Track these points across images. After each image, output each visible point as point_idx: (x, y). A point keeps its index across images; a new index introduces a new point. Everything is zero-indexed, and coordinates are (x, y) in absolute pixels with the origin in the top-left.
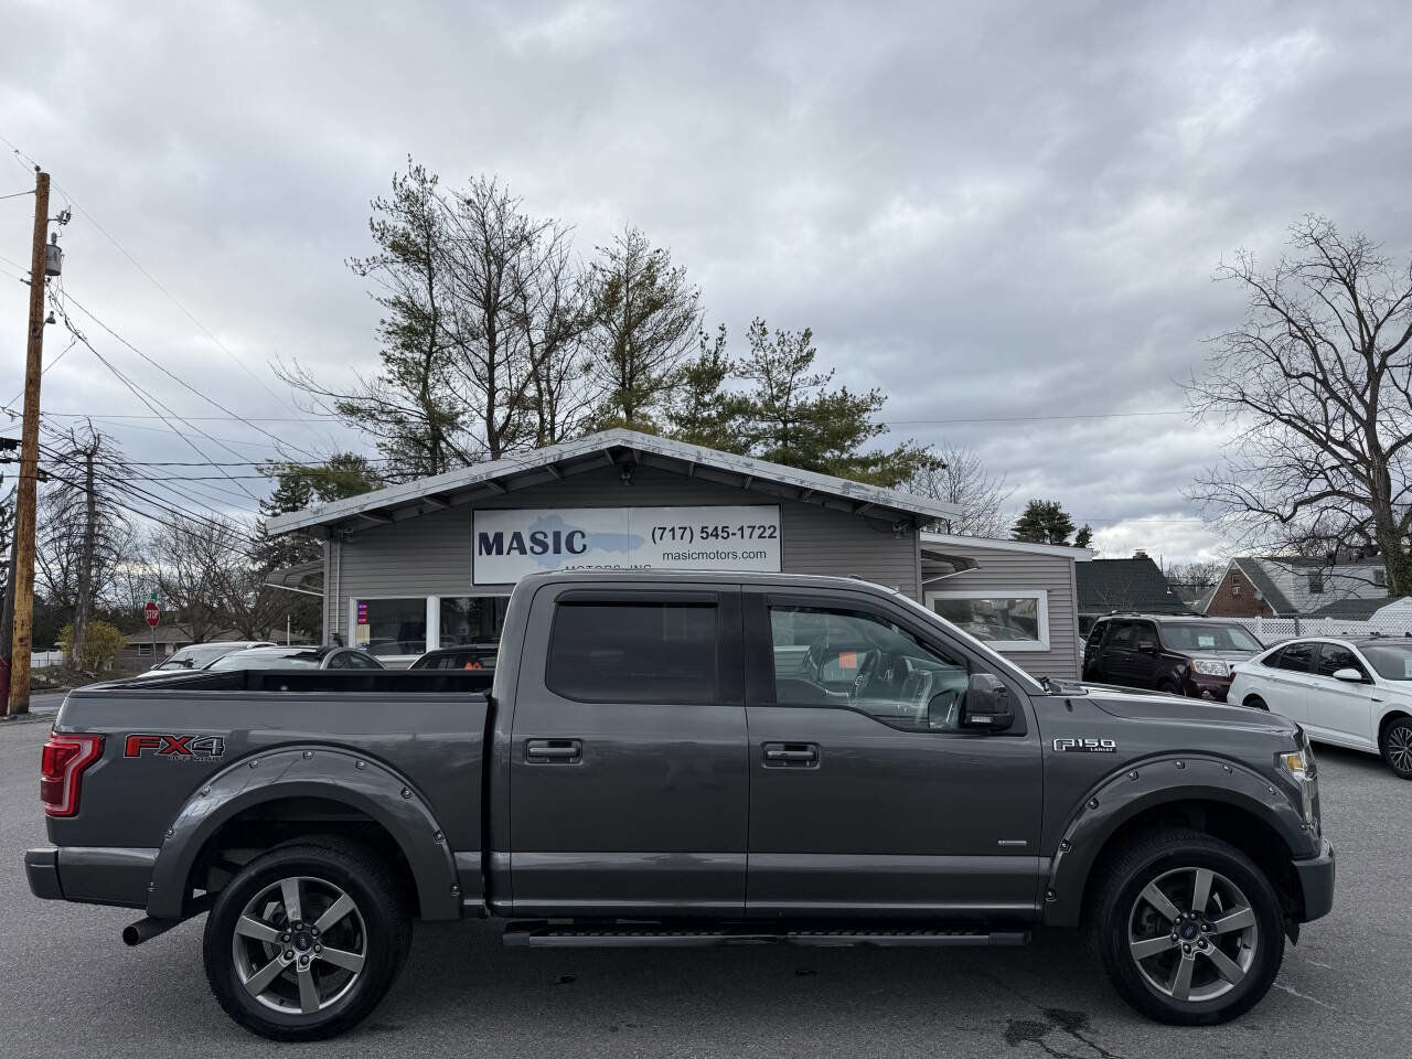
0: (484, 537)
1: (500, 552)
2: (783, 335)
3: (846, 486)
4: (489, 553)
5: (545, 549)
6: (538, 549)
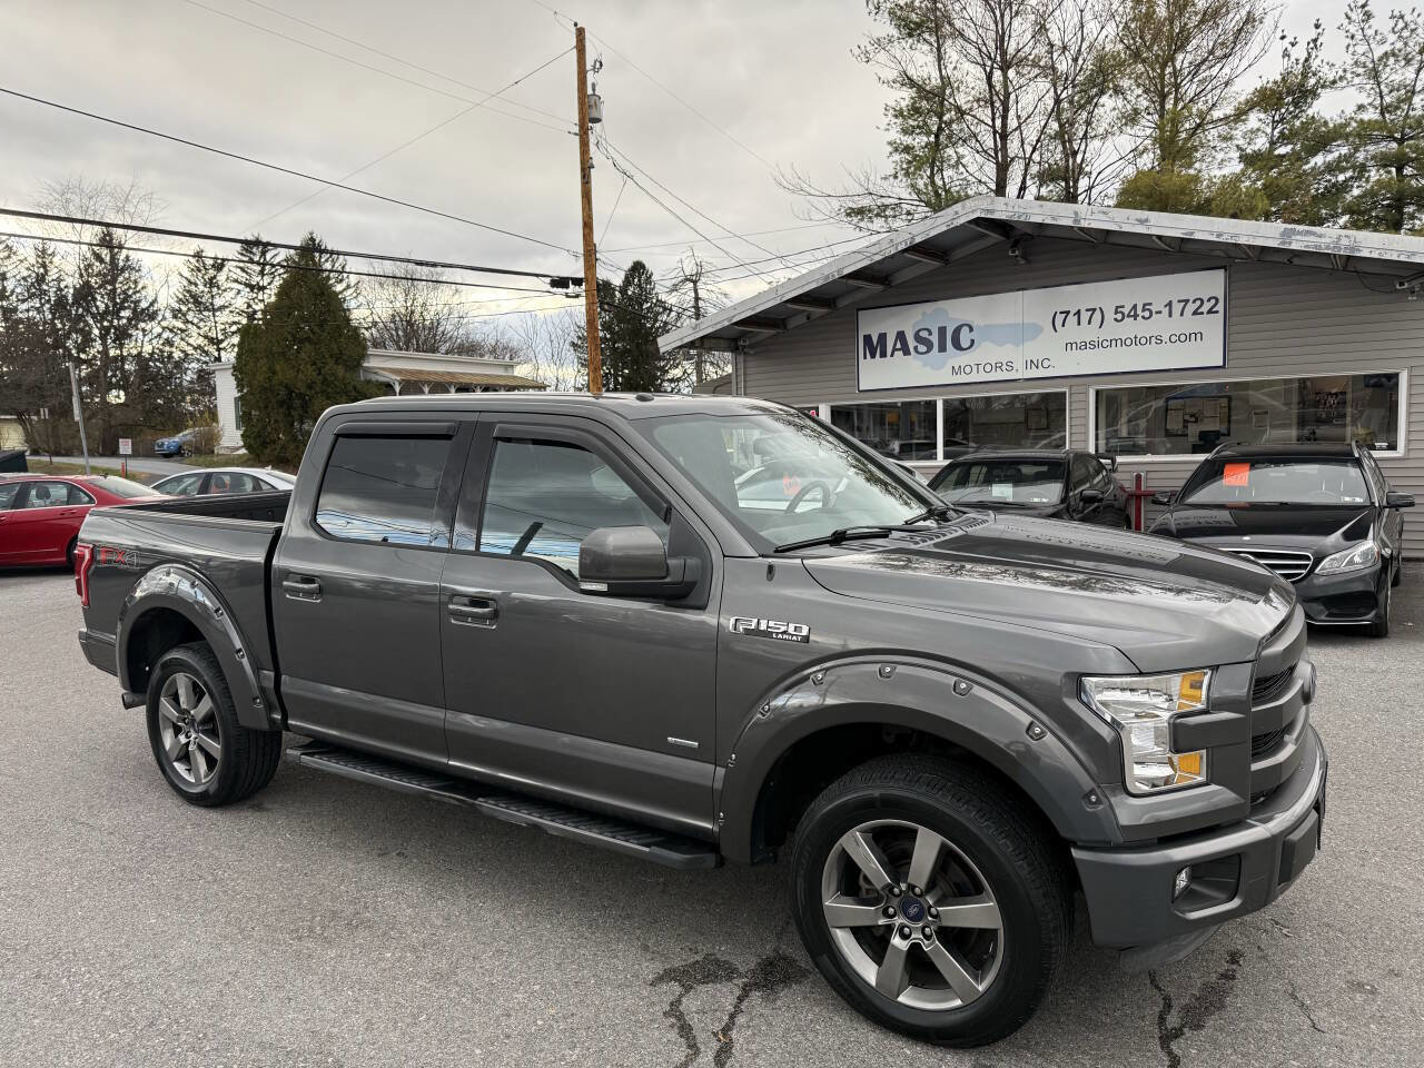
0: (868, 339)
1: (883, 355)
2: (1402, 17)
3: (1286, 233)
4: (873, 356)
5: (930, 346)
6: (922, 348)
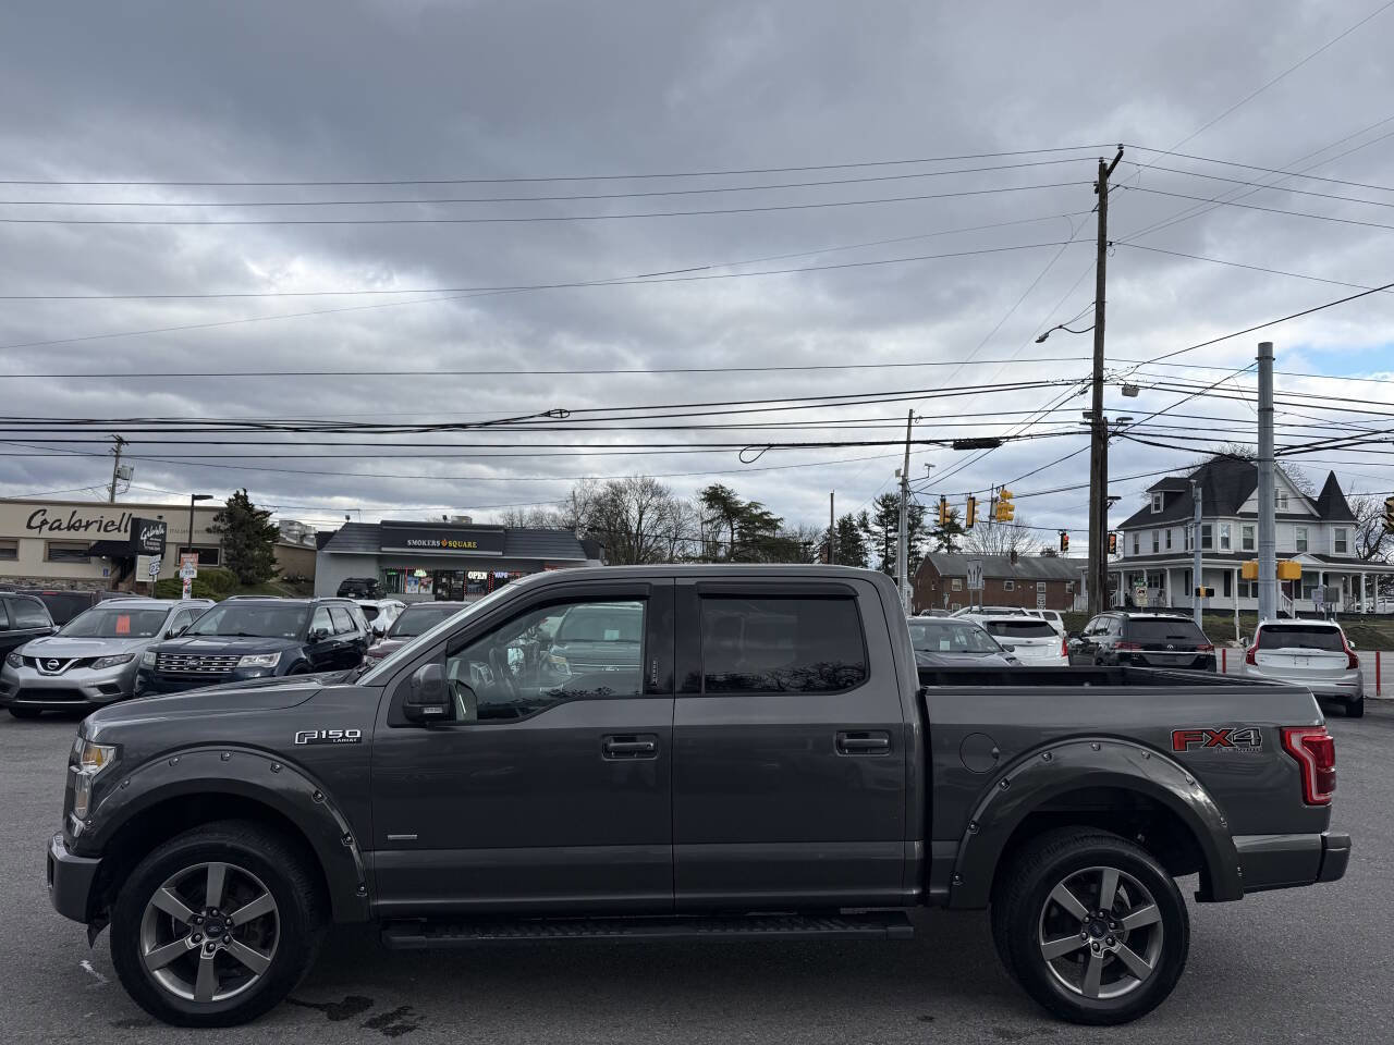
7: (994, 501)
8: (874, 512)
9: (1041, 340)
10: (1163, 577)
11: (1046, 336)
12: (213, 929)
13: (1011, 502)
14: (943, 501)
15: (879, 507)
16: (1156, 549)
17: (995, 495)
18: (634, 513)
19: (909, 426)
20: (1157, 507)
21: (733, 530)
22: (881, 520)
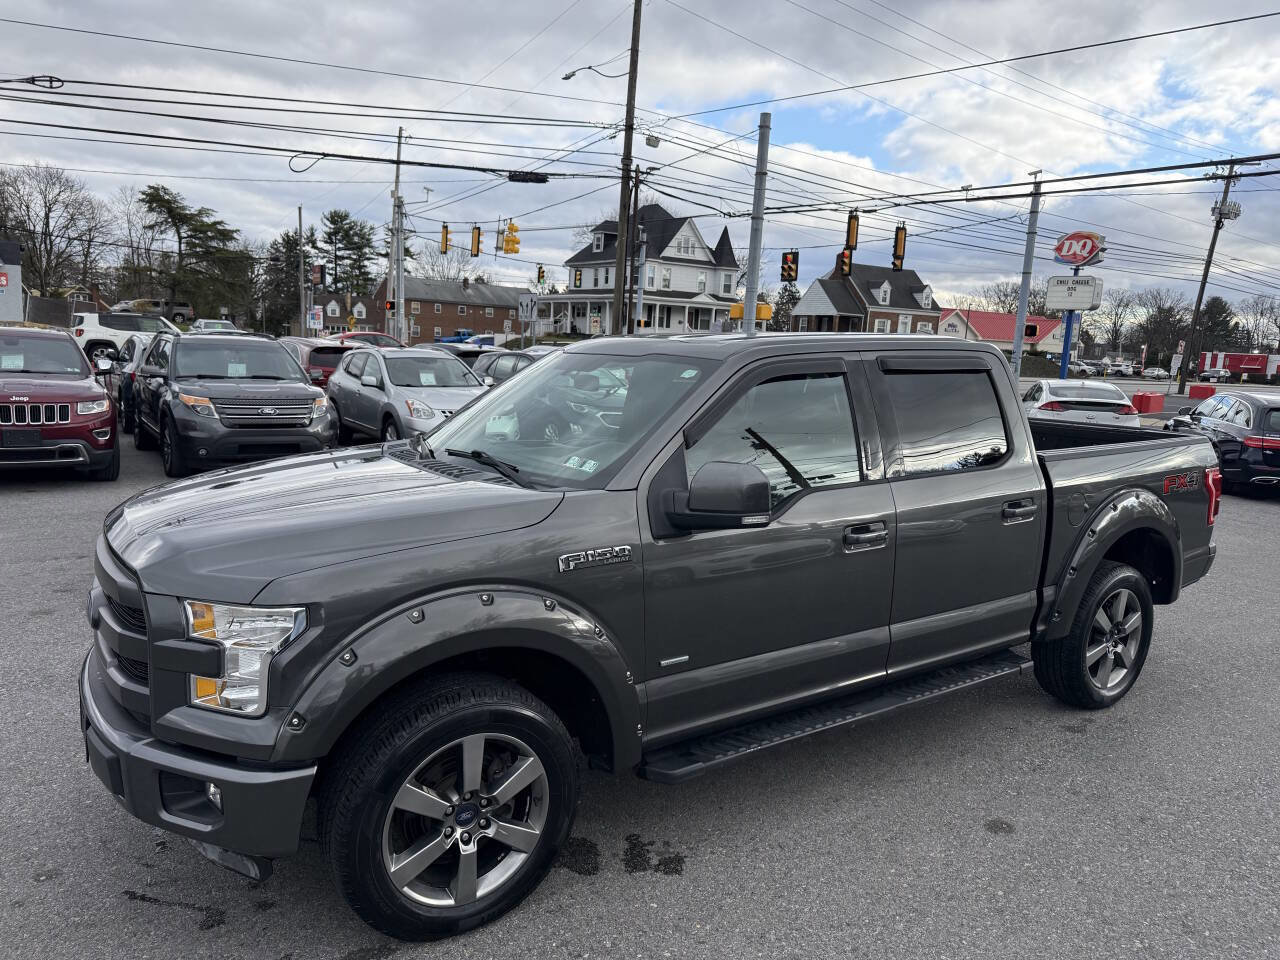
7: (500, 233)
8: (322, 229)
9: (567, 78)
10: (585, 309)
11: (573, 74)
12: (465, 816)
13: (518, 235)
14: (445, 227)
15: (328, 223)
16: (596, 284)
17: (502, 226)
18: (38, 208)
19: (399, 143)
20: (598, 247)
21: (180, 238)
22: (330, 238)
